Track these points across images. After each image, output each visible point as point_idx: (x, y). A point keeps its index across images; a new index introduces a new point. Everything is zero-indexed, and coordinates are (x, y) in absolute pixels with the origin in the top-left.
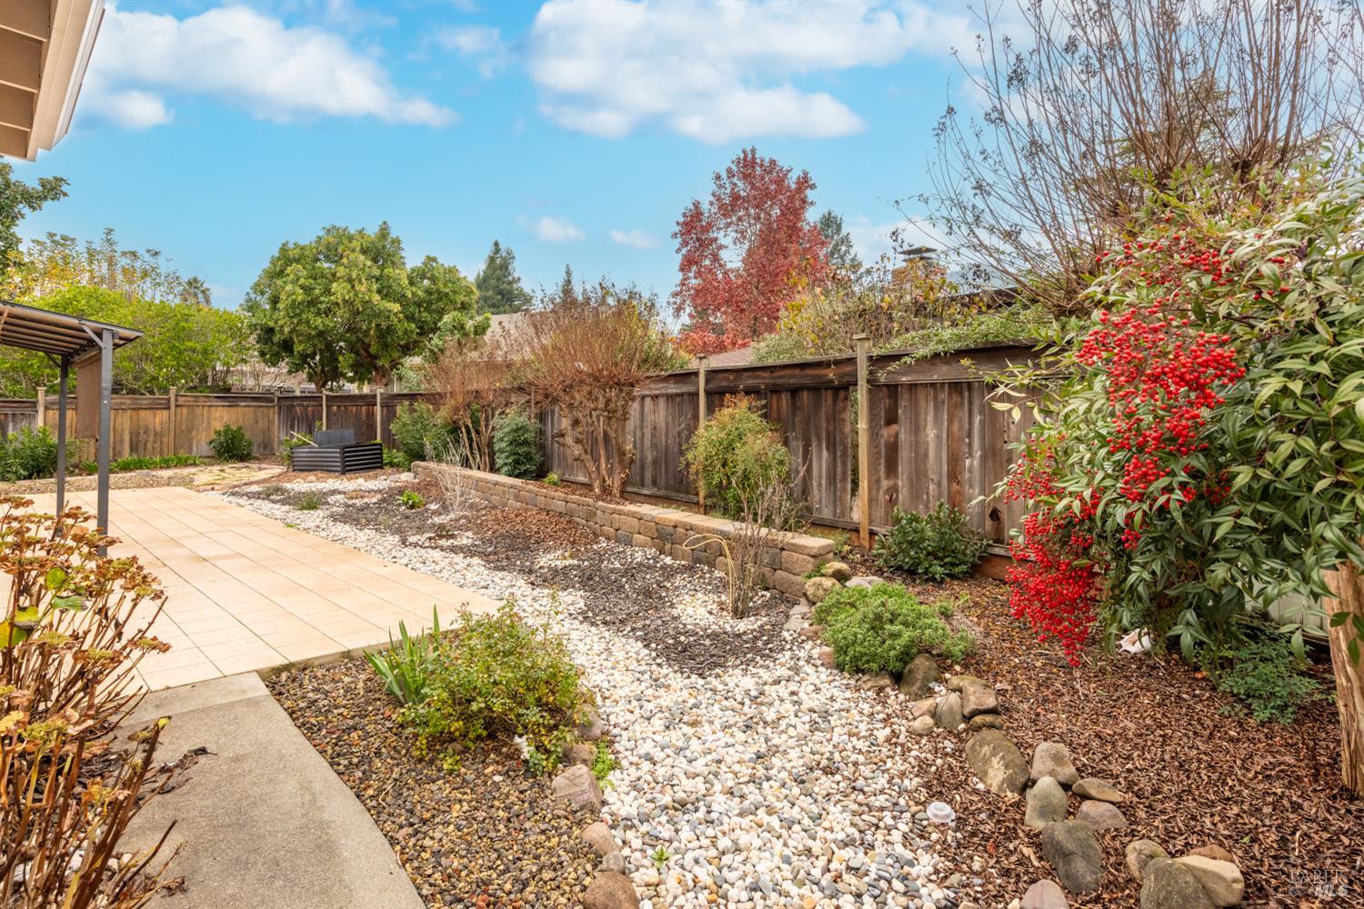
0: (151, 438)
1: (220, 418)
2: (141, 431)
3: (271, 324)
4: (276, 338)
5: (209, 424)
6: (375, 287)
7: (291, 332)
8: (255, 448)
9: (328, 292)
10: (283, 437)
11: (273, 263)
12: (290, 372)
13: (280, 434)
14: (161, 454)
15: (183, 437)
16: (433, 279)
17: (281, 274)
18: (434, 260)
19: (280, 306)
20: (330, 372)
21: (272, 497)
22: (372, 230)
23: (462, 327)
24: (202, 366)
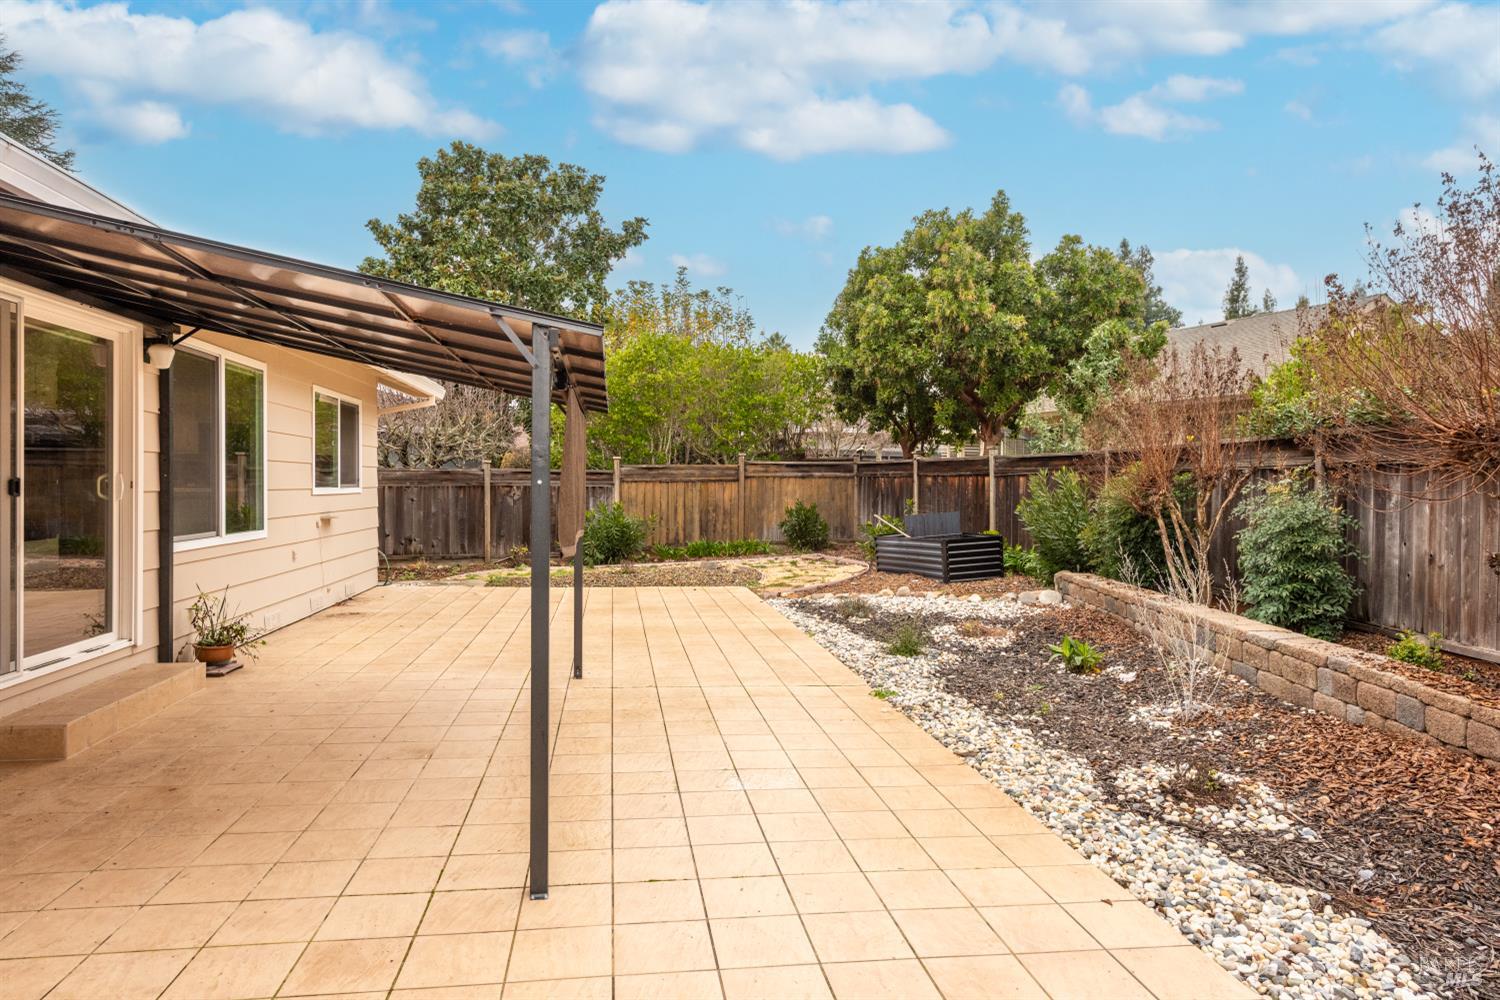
0: (721, 517)
1: (792, 493)
2: (711, 509)
3: (849, 364)
4: (855, 385)
5: (780, 502)
6: (988, 292)
7: (873, 374)
8: (831, 533)
9: (921, 310)
10: (865, 521)
11: (851, 282)
12: (871, 431)
13: (861, 517)
14: (731, 539)
15: (753, 518)
16: (1075, 272)
17: (861, 293)
18: (1077, 240)
19: (860, 336)
20: (920, 429)
21: (852, 620)
22: (981, 211)
23: (1122, 345)
24: (773, 425)
